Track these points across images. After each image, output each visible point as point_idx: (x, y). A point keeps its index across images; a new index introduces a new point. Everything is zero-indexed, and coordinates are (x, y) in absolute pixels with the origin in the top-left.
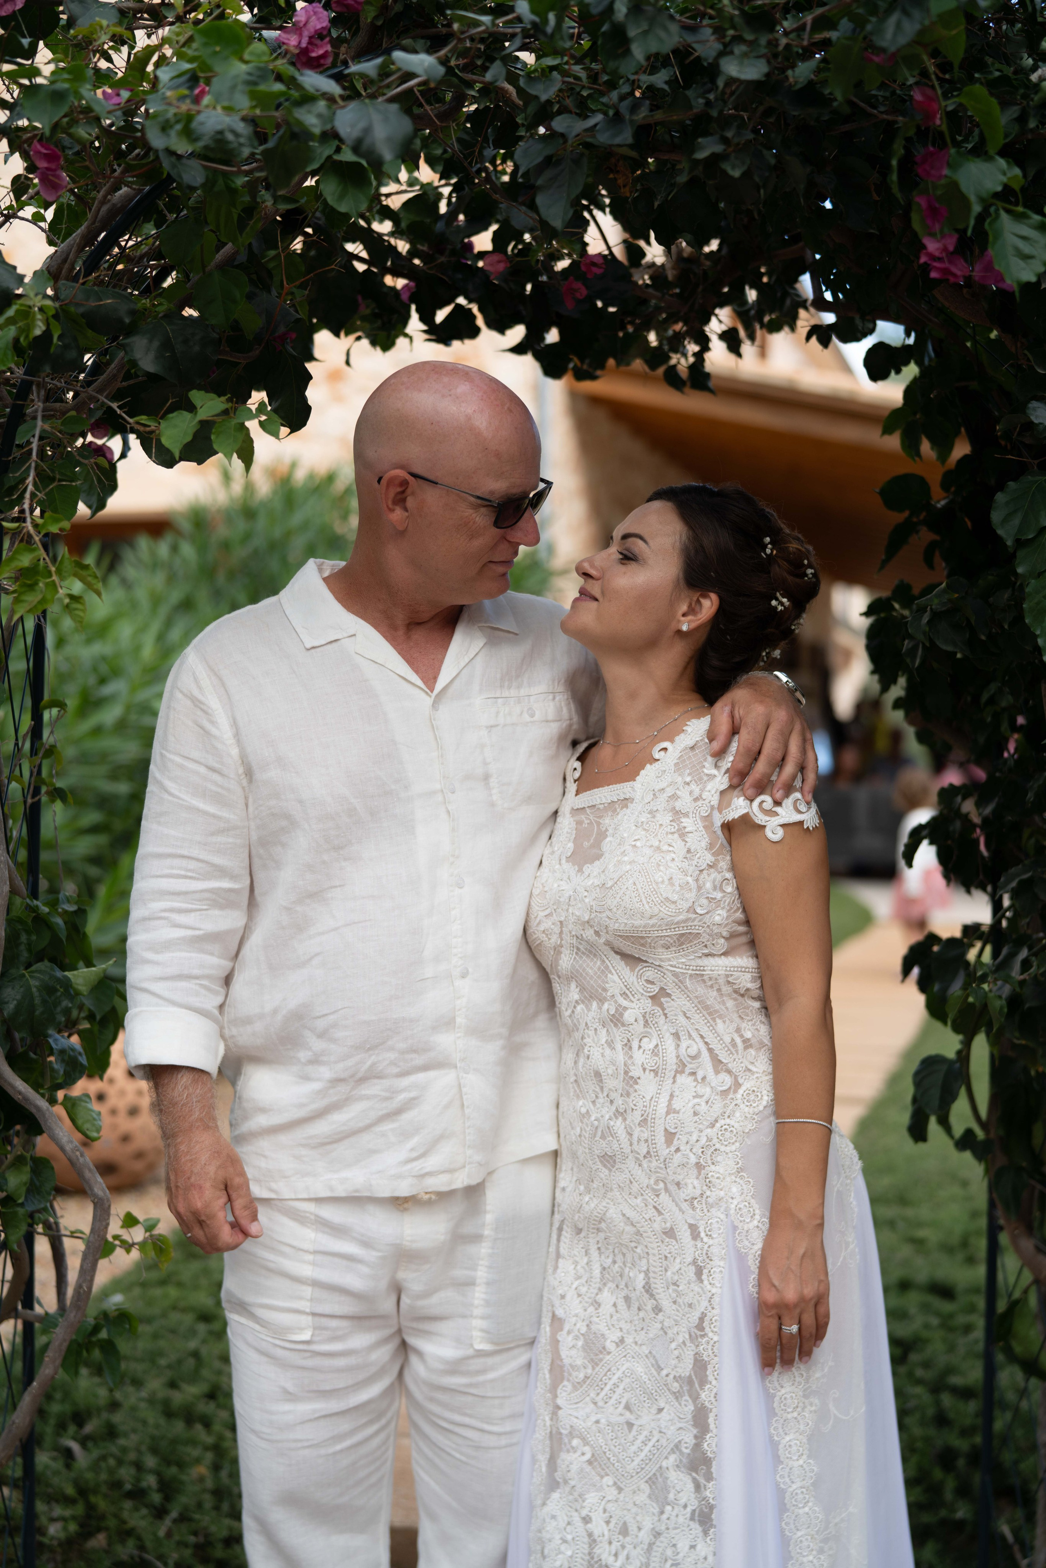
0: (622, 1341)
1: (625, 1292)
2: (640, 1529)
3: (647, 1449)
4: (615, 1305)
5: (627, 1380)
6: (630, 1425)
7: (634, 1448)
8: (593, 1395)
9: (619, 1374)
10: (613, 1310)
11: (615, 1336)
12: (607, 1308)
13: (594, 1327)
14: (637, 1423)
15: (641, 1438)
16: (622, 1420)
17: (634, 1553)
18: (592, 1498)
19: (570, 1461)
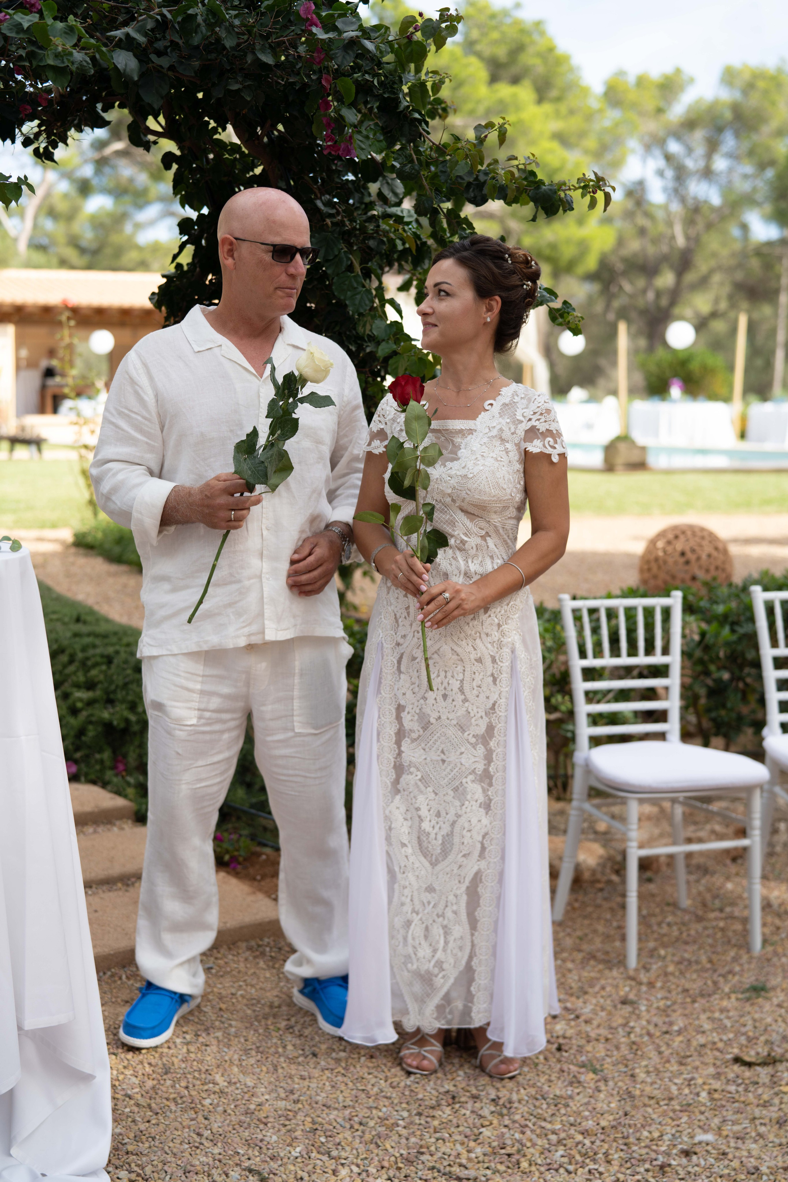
0: (440, 718)
1: (444, 692)
2: (447, 814)
3: (452, 774)
4: (435, 699)
5: (443, 738)
6: (443, 761)
7: (445, 773)
8: (423, 745)
9: (438, 735)
10: (434, 702)
11: (435, 715)
12: (431, 701)
13: (423, 710)
14: (448, 760)
15: (449, 768)
16: (439, 758)
17: (443, 826)
18: (421, 798)
19: (409, 779)
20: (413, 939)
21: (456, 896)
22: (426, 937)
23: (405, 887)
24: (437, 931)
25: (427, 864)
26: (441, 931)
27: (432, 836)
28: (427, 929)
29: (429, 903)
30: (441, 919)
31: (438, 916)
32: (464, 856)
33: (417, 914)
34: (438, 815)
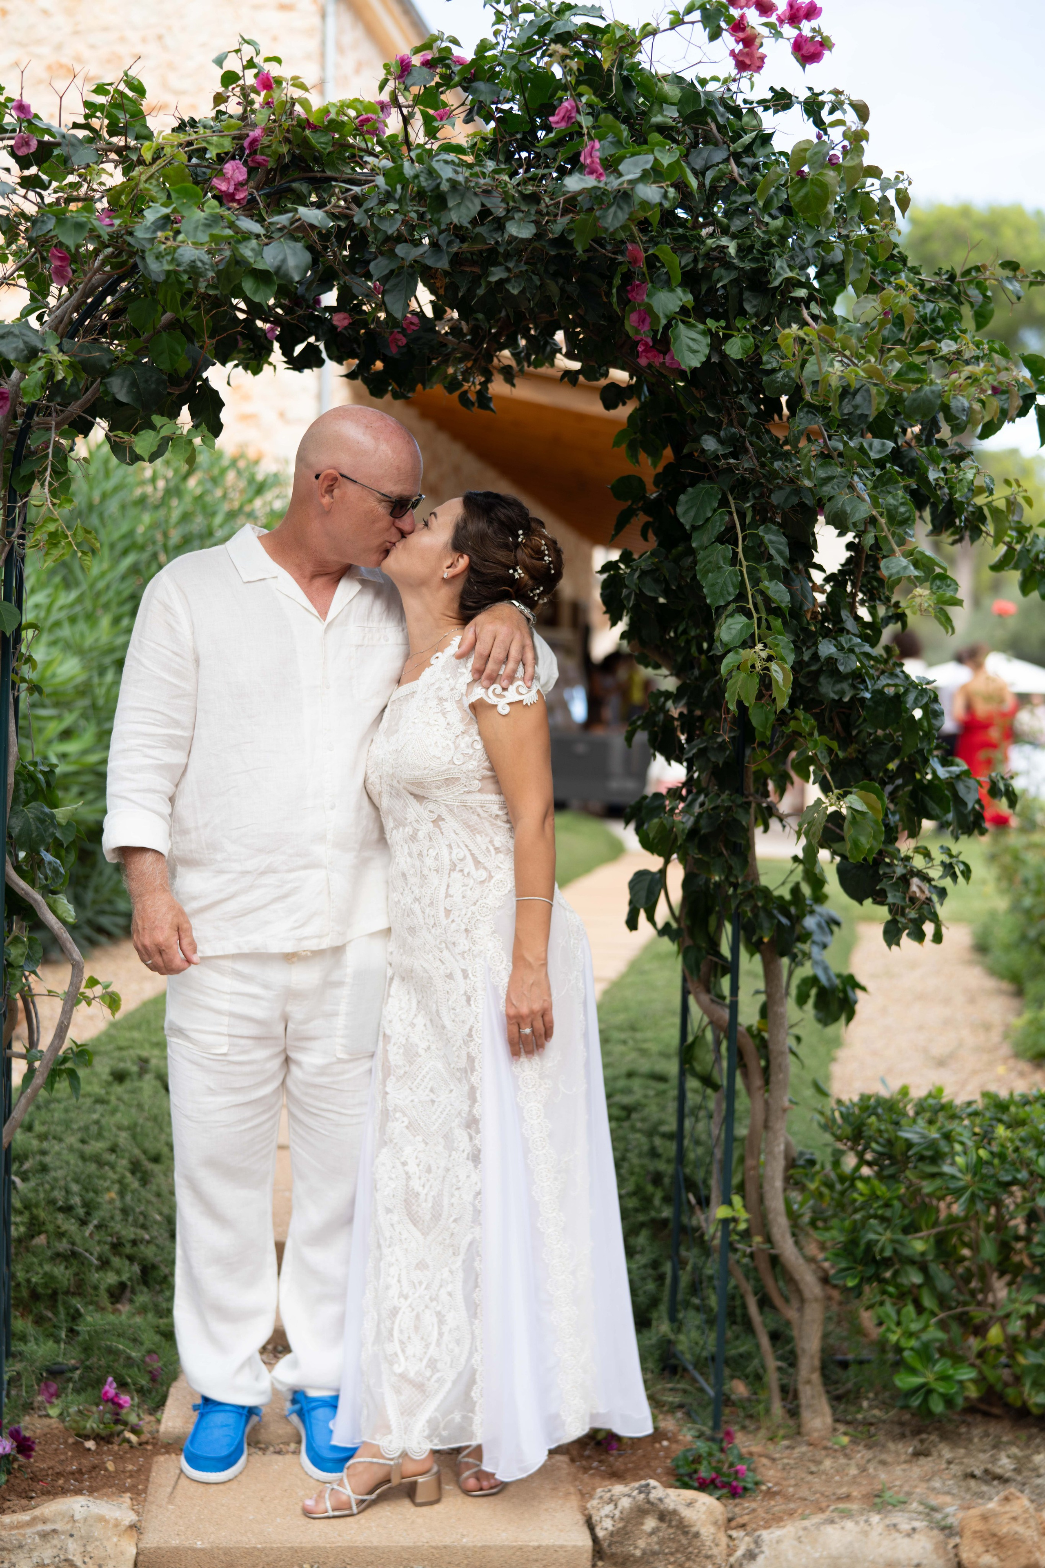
0: (429, 1048)
2: (438, 1168)
3: (442, 1117)
5: (432, 1073)
8: (410, 1084)
9: (426, 1069)
10: (423, 1028)
11: (424, 1045)
12: (419, 1028)
13: (411, 1040)
14: (437, 1100)
15: (440, 1110)
16: (428, 1098)
17: (434, 1183)
18: (408, 1150)
19: (397, 1127)
20: (401, 1332)
21: (451, 1272)
22: (417, 1328)
23: (391, 1265)
24: (429, 1318)
25: (418, 1234)
26: (435, 1320)
27: (422, 1197)
28: (418, 1316)
29: (420, 1283)
30: (434, 1303)
31: (431, 1299)
32: (455, 1221)
33: (406, 1298)
34: (429, 1170)
